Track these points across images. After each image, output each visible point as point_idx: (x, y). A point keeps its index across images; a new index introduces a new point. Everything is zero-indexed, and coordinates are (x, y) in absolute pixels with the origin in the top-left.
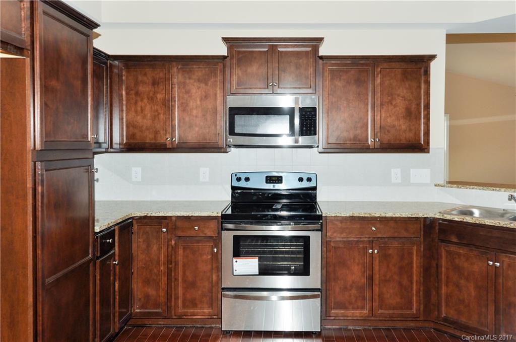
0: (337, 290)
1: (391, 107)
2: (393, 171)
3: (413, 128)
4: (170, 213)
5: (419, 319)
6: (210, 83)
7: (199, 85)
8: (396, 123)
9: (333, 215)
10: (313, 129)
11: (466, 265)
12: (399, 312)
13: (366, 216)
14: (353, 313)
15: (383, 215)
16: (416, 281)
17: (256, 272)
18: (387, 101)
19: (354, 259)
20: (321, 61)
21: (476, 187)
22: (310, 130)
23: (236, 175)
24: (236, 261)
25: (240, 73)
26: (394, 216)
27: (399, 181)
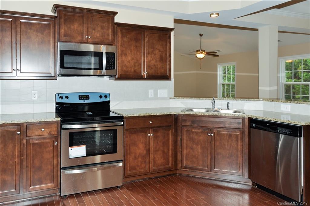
0: (131, 159)
1: (153, 55)
2: (149, 91)
3: (163, 67)
4: (23, 120)
5: (172, 170)
6: (45, 33)
7: (37, 34)
8: (156, 64)
9: (129, 116)
10: (113, 65)
11: (196, 137)
12: (163, 167)
13: (147, 115)
14: (140, 172)
15: (155, 114)
16: (171, 149)
17: (85, 155)
18: (151, 51)
19: (140, 140)
20: (115, 26)
21: (191, 98)
22: (111, 66)
23: (59, 95)
24: (71, 149)
25: (66, 29)
26: (161, 114)
27: (153, 96)
